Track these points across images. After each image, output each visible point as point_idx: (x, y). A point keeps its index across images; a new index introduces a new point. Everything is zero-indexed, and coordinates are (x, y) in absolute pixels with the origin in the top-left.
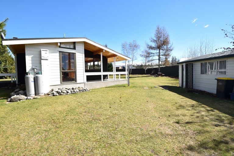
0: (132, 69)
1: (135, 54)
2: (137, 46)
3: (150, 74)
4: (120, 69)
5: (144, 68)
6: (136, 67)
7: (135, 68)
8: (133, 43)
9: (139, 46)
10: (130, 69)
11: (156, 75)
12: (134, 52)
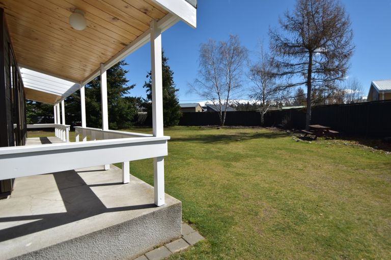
0: (228, 113)
1: (234, 73)
2: (241, 52)
3: (278, 127)
4: (197, 111)
5: (260, 110)
6: (237, 108)
7: (235, 110)
8: (229, 44)
9: (247, 50)
10: (223, 112)
11: (303, 133)
12: (232, 68)
